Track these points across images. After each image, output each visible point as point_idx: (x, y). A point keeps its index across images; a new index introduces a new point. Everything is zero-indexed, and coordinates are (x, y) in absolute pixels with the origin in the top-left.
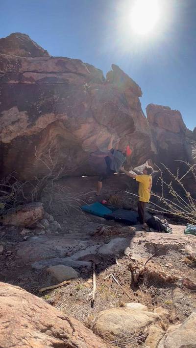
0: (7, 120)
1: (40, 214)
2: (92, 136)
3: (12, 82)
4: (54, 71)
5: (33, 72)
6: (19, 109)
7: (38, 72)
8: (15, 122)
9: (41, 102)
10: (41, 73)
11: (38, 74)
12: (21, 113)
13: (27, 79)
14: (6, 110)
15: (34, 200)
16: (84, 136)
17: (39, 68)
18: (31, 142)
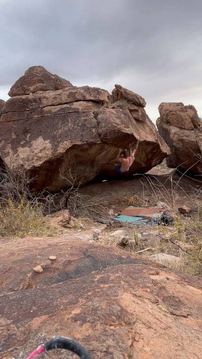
0: (36, 149)
1: (68, 218)
2: (102, 152)
3: (35, 116)
4: (67, 102)
5: (51, 106)
6: (43, 138)
7: (54, 105)
8: (42, 150)
9: (60, 131)
10: (56, 105)
11: (55, 107)
12: (46, 142)
13: (47, 112)
14: (35, 140)
15: (63, 208)
16: (96, 153)
17: (55, 102)
18: (55, 163)
